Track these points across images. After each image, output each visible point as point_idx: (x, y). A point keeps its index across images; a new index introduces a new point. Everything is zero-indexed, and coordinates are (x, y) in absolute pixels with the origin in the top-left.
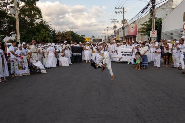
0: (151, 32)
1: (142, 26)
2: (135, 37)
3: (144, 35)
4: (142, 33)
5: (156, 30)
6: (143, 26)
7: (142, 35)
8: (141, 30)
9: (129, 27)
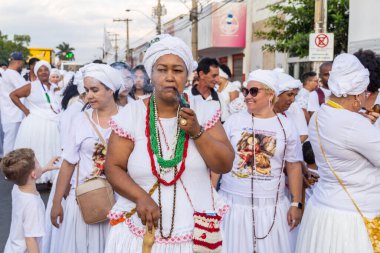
0: (312, 37)
1: (273, 14)
2: (238, 56)
3: (281, 49)
4: (273, 43)
5: (330, 30)
6: (278, 13)
7: (271, 49)
8: (269, 30)
9: (218, 13)
